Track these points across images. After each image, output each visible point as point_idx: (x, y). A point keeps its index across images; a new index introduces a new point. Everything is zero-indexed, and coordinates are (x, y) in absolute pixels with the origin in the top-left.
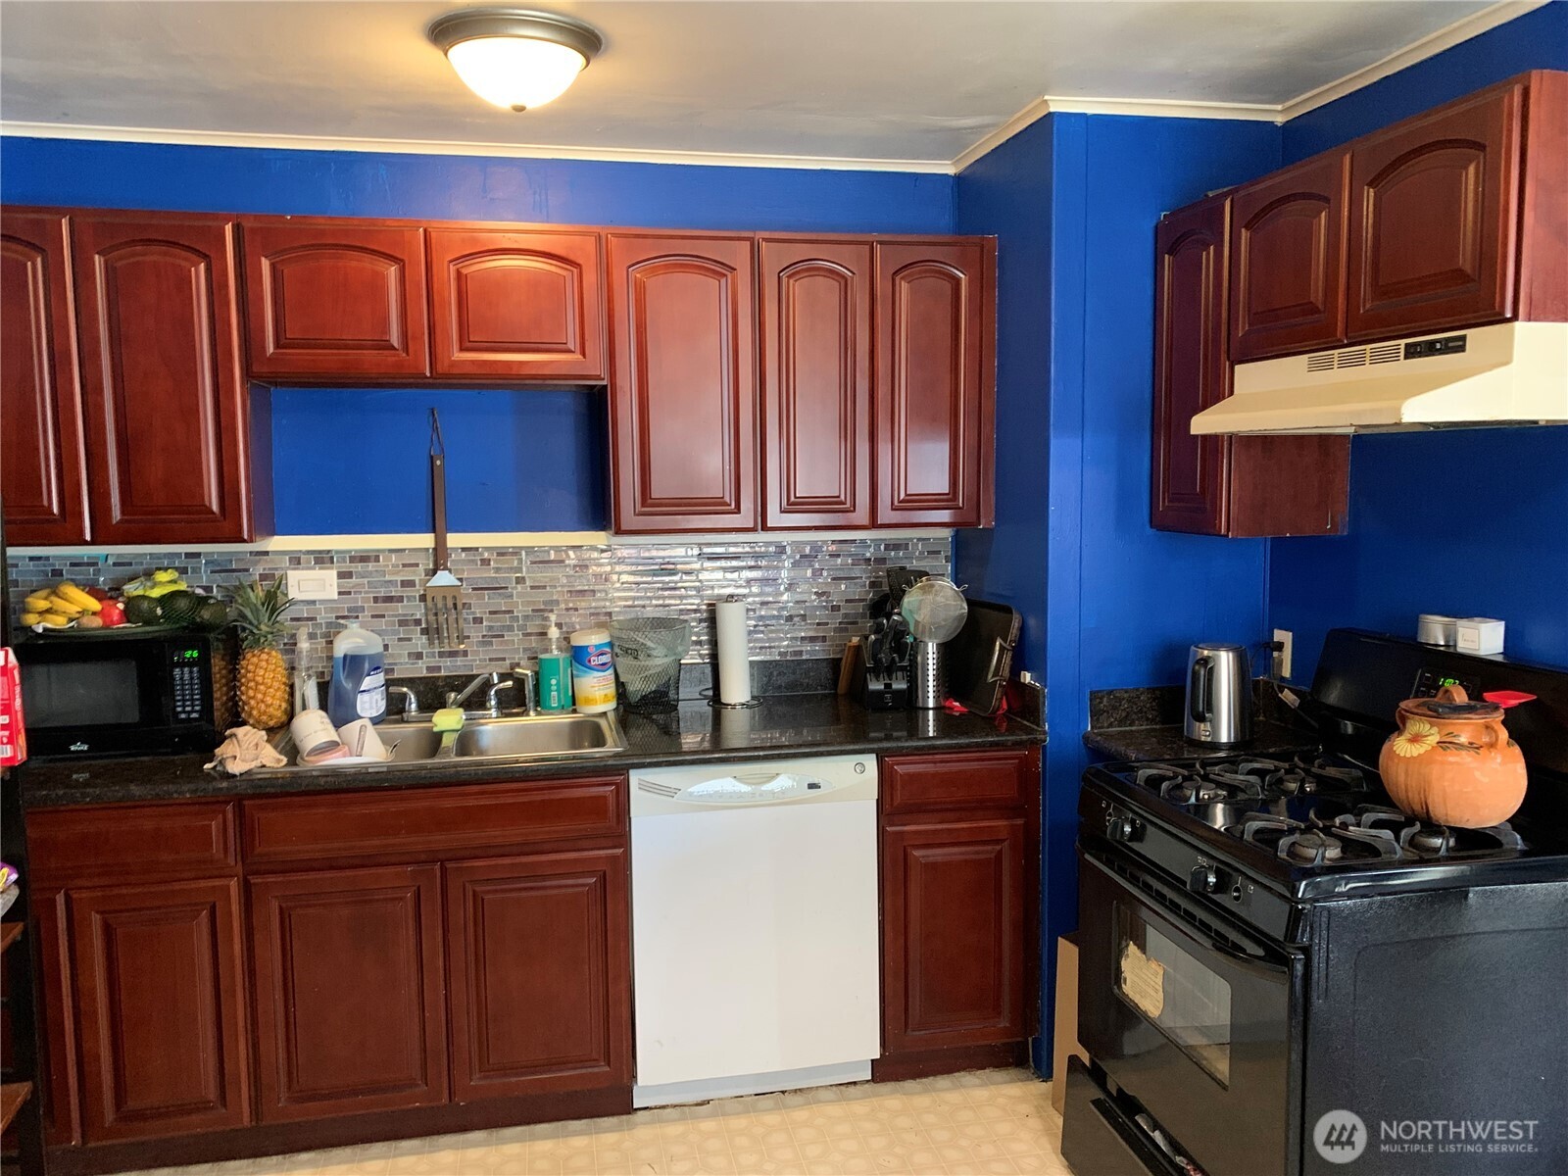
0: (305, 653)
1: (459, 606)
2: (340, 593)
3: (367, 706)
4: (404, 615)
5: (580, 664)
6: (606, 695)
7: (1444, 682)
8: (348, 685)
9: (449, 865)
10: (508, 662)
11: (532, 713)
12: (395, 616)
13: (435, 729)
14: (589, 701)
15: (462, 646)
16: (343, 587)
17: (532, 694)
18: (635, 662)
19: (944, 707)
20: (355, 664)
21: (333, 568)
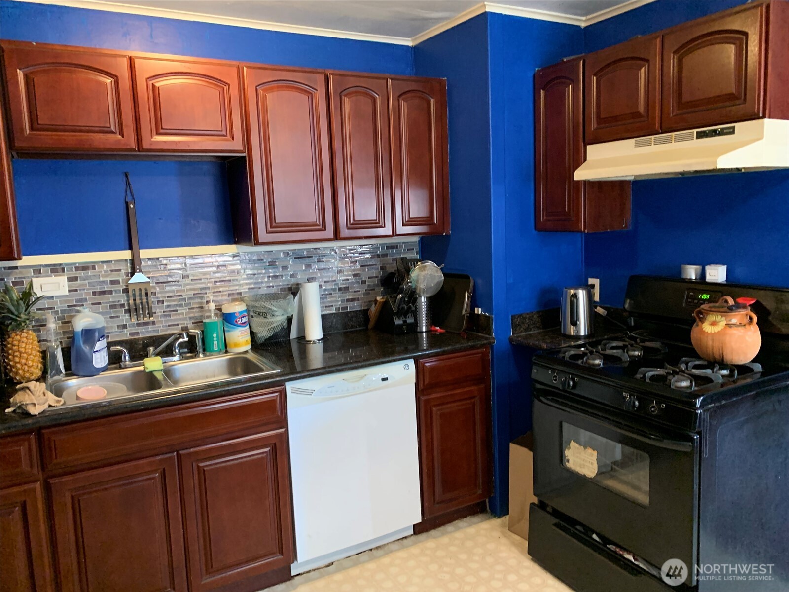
0: (53, 331)
1: (149, 294)
2: (70, 291)
3: (99, 360)
4: (113, 302)
5: (230, 324)
6: (246, 341)
7: (701, 296)
8: (86, 349)
9: (181, 452)
10: (180, 326)
11: (201, 355)
12: (108, 303)
13: (147, 371)
14: (236, 345)
15: (151, 319)
16: (72, 287)
17: (201, 344)
18: (266, 320)
19: (431, 331)
20: (89, 334)
21: (64, 276)
